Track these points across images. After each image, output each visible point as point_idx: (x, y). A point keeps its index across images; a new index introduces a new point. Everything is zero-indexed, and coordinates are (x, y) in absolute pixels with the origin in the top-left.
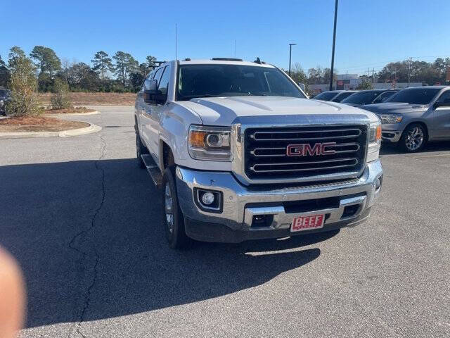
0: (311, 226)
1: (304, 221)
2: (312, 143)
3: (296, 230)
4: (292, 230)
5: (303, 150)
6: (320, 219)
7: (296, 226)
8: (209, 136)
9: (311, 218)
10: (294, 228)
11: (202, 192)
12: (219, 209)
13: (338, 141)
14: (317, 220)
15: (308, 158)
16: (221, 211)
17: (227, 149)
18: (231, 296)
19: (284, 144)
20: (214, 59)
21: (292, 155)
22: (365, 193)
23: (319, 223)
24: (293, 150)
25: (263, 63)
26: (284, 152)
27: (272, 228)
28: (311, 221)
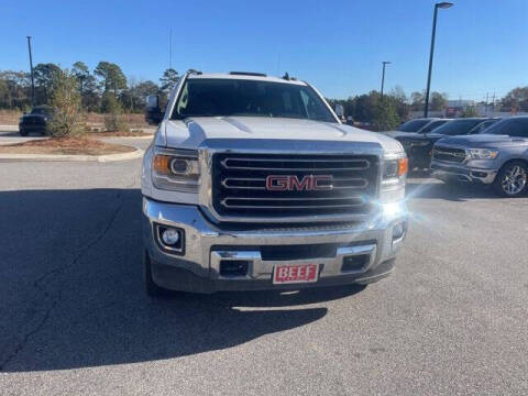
0: (300, 278)
1: (291, 272)
2: (301, 175)
3: (280, 283)
4: (275, 282)
5: (288, 182)
6: (313, 270)
7: (280, 276)
8: (174, 161)
9: (299, 269)
10: (278, 279)
11: (163, 228)
12: (180, 250)
13: (336, 175)
14: (308, 271)
15: (294, 193)
16: (183, 253)
17: (196, 177)
18: (186, 358)
19: (265, 174)
20: (232, 73)
21: (273, 188)
22: (374, 242)
23: (312, 276)
24: (275, 183)
25: (293, 79)
26: (263, 184)
27: (248, 277)
28: (299, 272)
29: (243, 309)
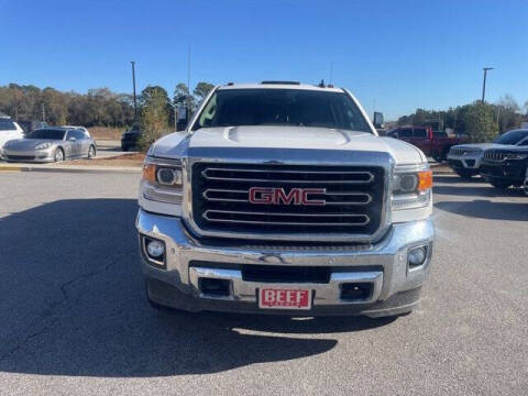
0: (290, 305)
1: (279, 296)
2: (288, 188)
3: (267, 307)
4: (261, 306)
5: (274, 196)
6: (305, 295)
7: (267, 299)
9: (288, 293)
10: (264, 303)
12: (161, 263)
13: (330, 188)
14: (299, 297)
15: (281, 207)
16: (165, 267)
17: (179, 187)
19: (246, 186)
20: (263, 83)
21: (256, 201)
22: (379, 268)
23: (304, 302)
24: (258, 195)
25: (330, 86)
26: (246, 196)
27: (231, 298)
28: (289, 297)
29: (243, 332)
